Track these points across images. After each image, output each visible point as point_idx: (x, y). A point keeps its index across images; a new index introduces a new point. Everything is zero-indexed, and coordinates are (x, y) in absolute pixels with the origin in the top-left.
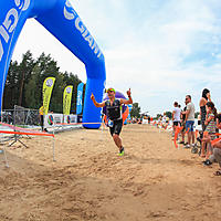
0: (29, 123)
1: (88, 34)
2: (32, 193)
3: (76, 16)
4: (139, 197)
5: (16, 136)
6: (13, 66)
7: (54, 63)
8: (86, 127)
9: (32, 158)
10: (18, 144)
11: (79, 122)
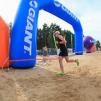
0: (51, 54)
1: (70, 12)
2: (50, 84)
3: (61, 5)
5: (44, 60)
6: (39, 31)
7: (58, 27)
8: (77, 54)
9: (51, 70)
10: (45, 64)
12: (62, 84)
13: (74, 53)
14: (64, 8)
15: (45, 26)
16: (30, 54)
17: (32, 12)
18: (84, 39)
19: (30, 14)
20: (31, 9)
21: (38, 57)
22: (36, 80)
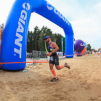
0: (41, 57)
2: (39, 88)
3: (54, 8)
4: (88, 90)
5: (34, 63)
7: (49, 30)
8: (67, 57)
9: (41, 73)
10: (35, 67)
11: (64, 55)
12: (51, 87)
13: (65, 57)
14: (57, 11)
15: (36, 29)
16: (20, 57)
17: (24, 14)
18: (74, 42)
19: (22, 16)
20: (23, 11)
21: (28, 60)
22: (26, 83)
